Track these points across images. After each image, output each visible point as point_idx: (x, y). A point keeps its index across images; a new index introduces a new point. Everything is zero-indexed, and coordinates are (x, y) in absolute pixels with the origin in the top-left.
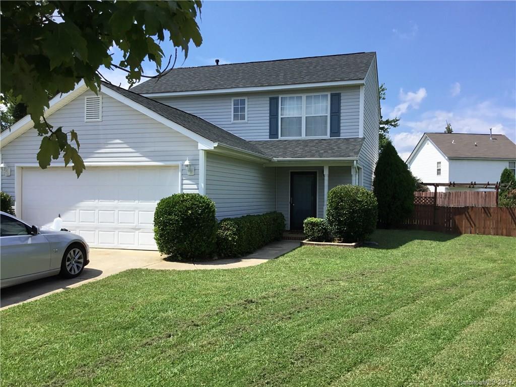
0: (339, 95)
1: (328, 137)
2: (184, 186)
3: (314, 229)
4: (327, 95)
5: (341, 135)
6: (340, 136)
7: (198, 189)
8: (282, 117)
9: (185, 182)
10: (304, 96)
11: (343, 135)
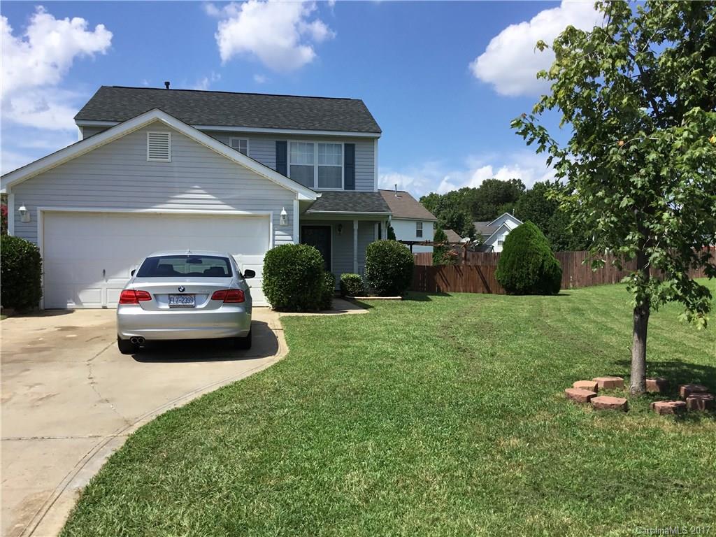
0: (353, 146)
1: (342, 189)
2: (277, 237)
3: (354, 285)
4: (341, 145)
5: (356, 188)
6: (354, 189)
7: (292, 240)
8: (291, 164)
9: (277, 232)
10: (316, 144)
11: (358, 189)
